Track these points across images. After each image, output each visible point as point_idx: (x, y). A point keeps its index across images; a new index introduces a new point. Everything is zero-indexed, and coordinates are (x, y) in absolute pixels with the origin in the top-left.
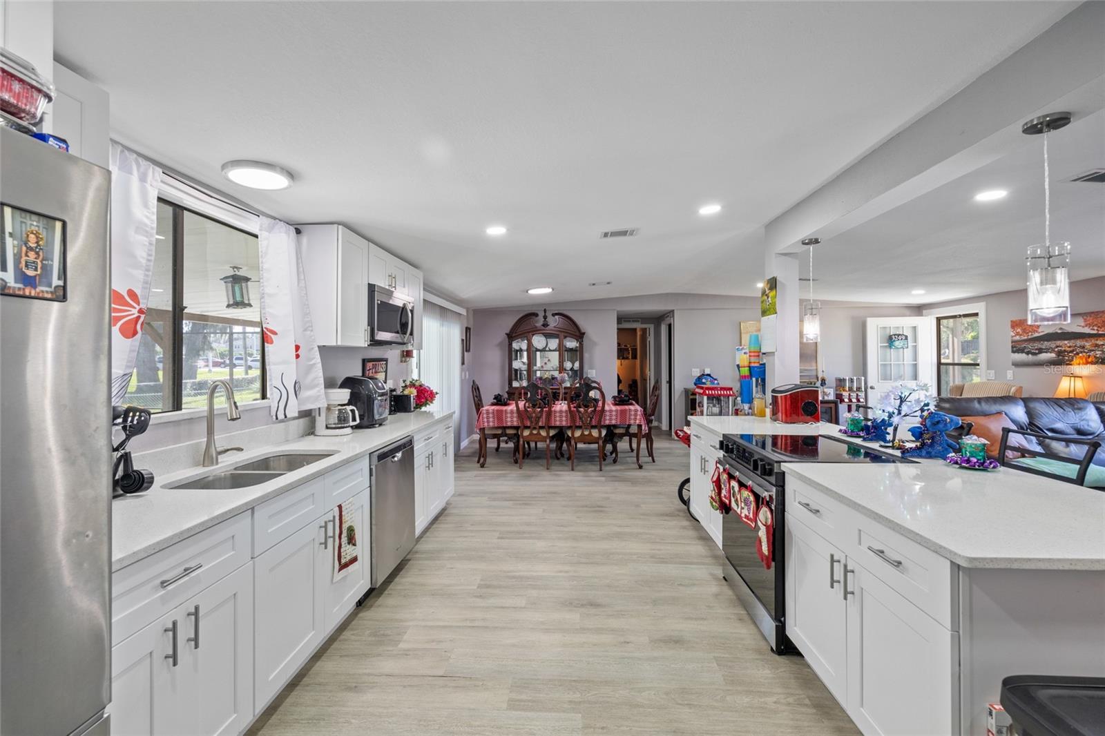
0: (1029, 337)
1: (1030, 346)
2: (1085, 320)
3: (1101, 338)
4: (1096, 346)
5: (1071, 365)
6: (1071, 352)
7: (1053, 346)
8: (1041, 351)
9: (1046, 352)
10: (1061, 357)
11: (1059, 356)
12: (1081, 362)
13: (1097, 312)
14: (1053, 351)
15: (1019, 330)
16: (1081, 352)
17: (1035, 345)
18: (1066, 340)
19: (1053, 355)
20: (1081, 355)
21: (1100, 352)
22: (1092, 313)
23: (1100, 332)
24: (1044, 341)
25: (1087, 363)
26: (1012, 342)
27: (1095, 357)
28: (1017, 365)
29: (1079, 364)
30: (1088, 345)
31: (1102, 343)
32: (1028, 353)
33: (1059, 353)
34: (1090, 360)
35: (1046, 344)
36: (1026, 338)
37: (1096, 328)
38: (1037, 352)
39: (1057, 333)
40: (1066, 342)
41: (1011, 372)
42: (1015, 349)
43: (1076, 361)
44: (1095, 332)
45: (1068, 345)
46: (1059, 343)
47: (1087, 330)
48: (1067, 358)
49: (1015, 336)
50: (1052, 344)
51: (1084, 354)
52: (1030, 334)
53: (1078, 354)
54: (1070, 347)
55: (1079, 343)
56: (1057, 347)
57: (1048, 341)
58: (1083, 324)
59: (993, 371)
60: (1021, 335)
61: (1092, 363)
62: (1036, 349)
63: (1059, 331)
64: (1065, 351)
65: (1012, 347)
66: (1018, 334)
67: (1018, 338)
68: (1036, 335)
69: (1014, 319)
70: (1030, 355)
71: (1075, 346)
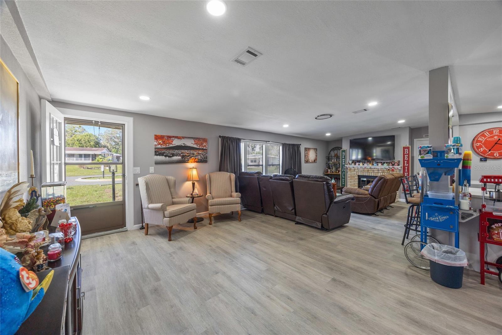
0: (167, 147)
1: (167, 152)
2: (195, 141)
3: (201, 151)
4: (198, 154)
5: (188, 162)
6: (189, 156)
7: (180, 152)
8: (173, 155)
9: (176, 156)
10: (183, 159)
11: (183, 158)
12: (193, 161)
13: (199, 138)
14: (180, 155)
15: (160, 141)
16: (193, 156)
17: (170, 151)
18: (186, 150)
19: (180, 157)
20: (192, 158)
21: (200, 157)
22: (197, 138)
23: (200, 148)
24: (175, 149)
25: (195, 162)
26: (155, 149)
27: (198, 159)
28: (157, 163)
29: (192, 162)
30: (195, 153)
31: (201, 153)
32: (166, 156)
33: (183, 157)
34: (196, 160)
35: (176, 152)
36: (165, 147)
37: (199, 146)
38: (171, 155)
39: (182, 146)
40: (186, 151)
41: (153, 167)
42: (157, 153)
43: (190, 161)
44: (198, 147)
45: (187, 152)
46: (183, 151)
47: (195, 146)
48: (186, 159)
49: (158, 145)
50: (179, 152)
51: (194, 157)
52: (167, 145)
53: (191, 157)
54: (188, 154)
55: (192, 152)
56: (182, 153)
57: (177, 149)
58: (194, 143)
59: (139, 168)
60: (162, 145)
61: (197, 162)
62: (171, 154)
63: (183, 145)
64: (186, 156)
65: (155, 152)
66: (159, 144)
67: (159, 146)
68: (171, 146)
69: (158, 134)
70: (167, 157)
71: (190, 153)
